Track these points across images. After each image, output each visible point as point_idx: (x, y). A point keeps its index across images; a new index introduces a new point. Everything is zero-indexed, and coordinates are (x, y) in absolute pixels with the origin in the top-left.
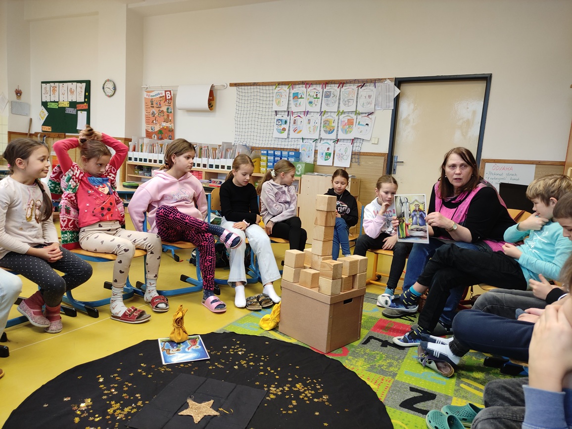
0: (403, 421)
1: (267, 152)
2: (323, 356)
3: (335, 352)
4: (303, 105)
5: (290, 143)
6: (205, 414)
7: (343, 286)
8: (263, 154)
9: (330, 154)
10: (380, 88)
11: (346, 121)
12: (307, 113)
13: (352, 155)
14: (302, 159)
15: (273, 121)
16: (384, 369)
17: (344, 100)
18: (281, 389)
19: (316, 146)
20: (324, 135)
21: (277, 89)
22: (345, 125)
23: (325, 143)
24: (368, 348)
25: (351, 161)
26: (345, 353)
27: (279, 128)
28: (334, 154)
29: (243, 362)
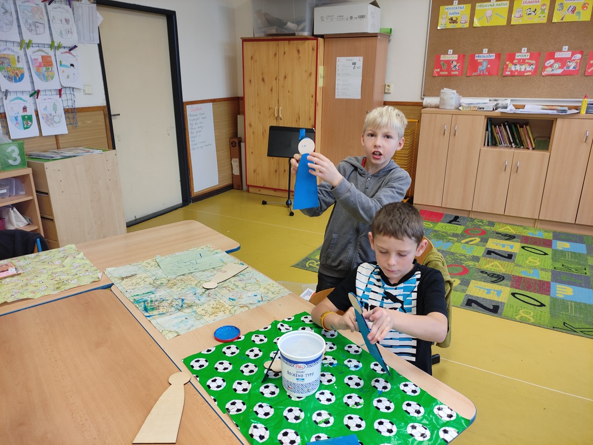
9: (30, 118)
11: (40, 60)
13: (65, 113)
17: (26, 21)
22: (40, 66)
23: (15, 99)
28: (37, 115)
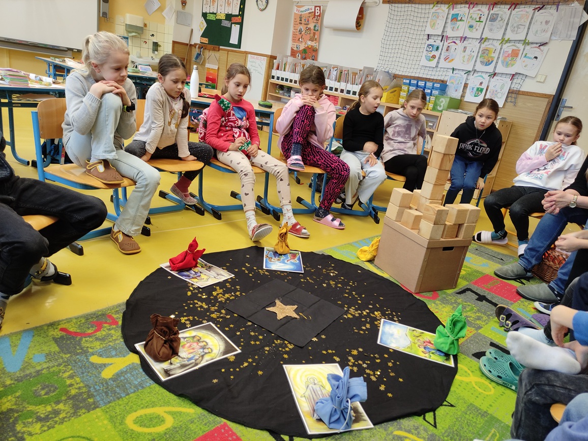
0: (470, 368)
1: (410, 81)
2: (410, 294)
3: (424, 294)
4: (462, 29)
5: (437, 73)
6: (287, 315)
7: (445, 233)
8: (405, 84)
9: (482, 90)
10: (563, 12)
11: (510, 52)
12: (463, 39)
13: (508, 93)
14: (448, 93)
15: (423, 46)
16: (470, 320)
17: (513, 25)
18: (360, 312)
19: (467, 79)
20: (479, 67)
21: (435, 8)
22: (508, 56)
23: (478, 76)
24: (460, 299)
25: (506, 100)
26: (434, 298)
27: (429, 55)
28: (487, 90)
29: (332, 283)
